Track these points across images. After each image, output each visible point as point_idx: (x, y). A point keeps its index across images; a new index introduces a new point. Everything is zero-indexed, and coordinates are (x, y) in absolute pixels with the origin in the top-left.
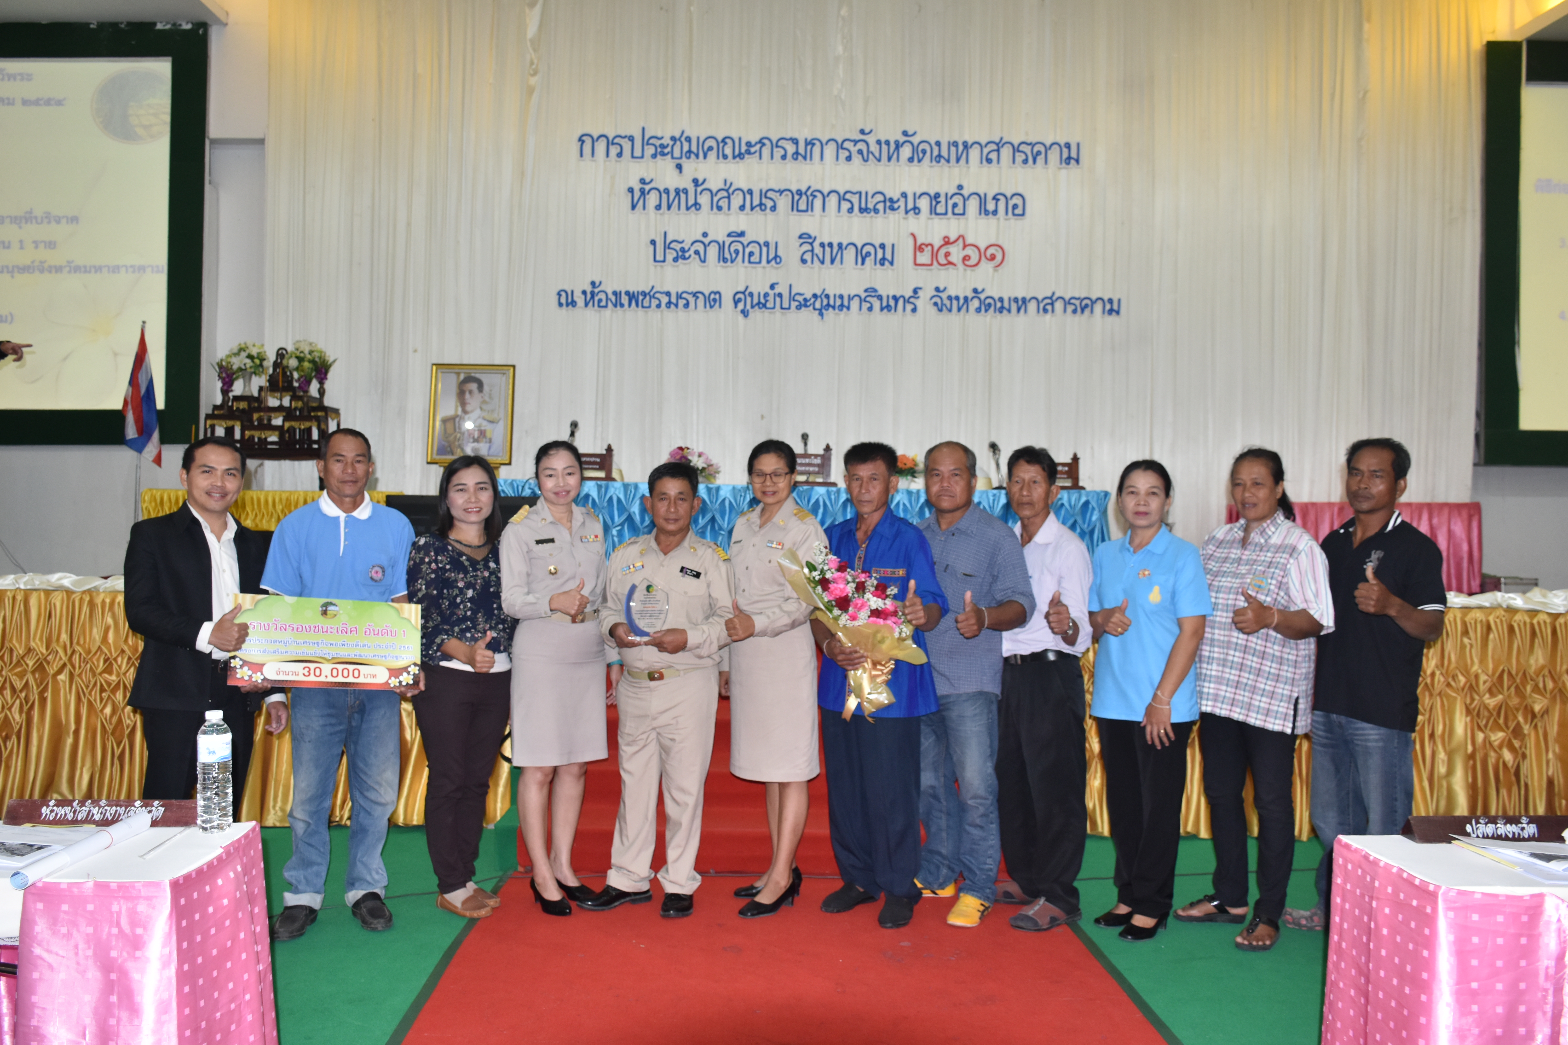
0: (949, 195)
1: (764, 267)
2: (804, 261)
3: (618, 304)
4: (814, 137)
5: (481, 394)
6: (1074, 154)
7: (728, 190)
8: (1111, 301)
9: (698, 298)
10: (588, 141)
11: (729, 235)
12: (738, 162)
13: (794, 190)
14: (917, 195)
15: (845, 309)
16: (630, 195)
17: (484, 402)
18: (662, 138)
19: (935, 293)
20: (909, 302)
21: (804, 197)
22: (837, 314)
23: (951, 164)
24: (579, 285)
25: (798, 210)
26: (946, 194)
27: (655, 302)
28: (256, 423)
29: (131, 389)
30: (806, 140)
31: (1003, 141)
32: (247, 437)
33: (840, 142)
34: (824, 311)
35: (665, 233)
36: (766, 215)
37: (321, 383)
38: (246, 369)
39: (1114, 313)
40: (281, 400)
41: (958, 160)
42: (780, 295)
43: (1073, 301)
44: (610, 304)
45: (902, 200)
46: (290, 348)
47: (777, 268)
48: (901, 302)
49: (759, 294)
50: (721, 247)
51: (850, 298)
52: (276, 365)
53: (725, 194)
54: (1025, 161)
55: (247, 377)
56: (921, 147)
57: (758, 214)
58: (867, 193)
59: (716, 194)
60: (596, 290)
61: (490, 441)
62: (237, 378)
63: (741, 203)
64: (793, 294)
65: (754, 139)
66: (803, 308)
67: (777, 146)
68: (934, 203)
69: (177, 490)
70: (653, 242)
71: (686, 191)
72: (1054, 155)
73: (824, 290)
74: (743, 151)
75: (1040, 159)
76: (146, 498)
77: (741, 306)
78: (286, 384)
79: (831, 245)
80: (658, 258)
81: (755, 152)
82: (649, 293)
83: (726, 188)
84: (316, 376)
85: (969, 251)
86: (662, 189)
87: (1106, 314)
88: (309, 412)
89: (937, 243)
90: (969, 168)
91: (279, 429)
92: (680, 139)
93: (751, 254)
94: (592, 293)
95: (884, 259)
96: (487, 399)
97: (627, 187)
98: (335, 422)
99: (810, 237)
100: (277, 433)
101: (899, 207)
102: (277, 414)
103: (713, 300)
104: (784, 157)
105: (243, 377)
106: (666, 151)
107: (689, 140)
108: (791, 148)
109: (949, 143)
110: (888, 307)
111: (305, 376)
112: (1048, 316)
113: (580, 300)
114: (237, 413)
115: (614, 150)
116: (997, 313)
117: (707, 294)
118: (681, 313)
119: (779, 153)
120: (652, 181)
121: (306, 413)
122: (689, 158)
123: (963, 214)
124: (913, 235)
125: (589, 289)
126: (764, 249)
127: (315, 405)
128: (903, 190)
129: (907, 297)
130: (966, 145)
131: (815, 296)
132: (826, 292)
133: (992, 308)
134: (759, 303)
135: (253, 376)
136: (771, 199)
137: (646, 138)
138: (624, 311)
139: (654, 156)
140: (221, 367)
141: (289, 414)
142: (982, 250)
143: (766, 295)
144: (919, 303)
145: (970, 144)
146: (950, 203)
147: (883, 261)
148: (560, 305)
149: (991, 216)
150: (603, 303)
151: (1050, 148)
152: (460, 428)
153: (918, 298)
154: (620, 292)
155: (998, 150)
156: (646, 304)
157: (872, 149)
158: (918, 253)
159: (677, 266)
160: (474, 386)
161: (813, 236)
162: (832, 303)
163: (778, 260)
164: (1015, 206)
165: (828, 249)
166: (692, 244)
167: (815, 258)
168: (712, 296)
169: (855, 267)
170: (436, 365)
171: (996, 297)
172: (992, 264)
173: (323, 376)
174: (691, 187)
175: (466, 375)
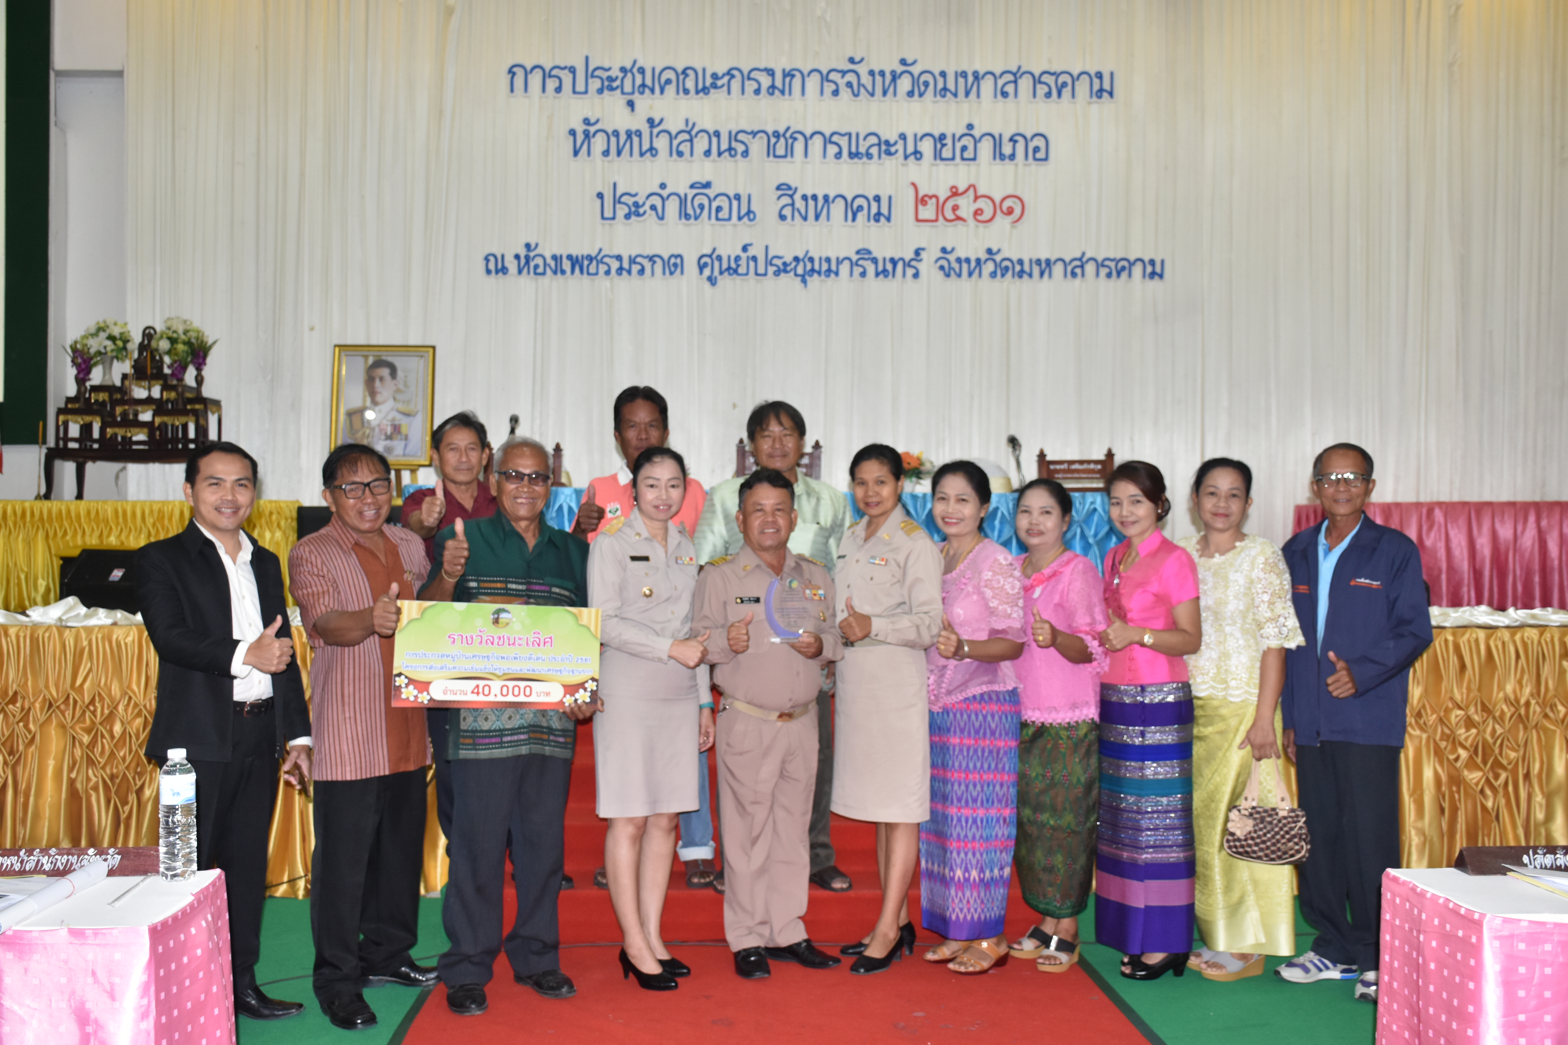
0: (957, 137)
1: (735, 225)
2: (782, 217)
3: (558, 270)
4: (793, 67)
5: (395, 382)
6: (1106, 86)
7: (690, 132)
8: (1152, 262)
9: (655, 262)
10: (520, 73)
11: (692, 186)
12: (701, 98)
13: (770, 132)
14: (919, 137)
15: (833, 275)
16: (571, 138)
17: (398, 391)
18: (609, 69)
19: (941, 255)
20: (909, 266)
21: (782, 140)
22: (823, 281)
23: (959, 99)
24: (511, 247)
25: (775, 156)
26: (954, 136)
27: (603, 268)
28: (119, 419)
30: (784, 70)
31: (1022, 70)
32: (108, 436)
33: (825, 72)
34: (807, 277)
35: (615, 185)
36: (736, 161)
37: (199, 369)
38: (106, 353)
39: (1156, 277)
40: (150, 390)
41: (967, 94)
42: (754, 258)
43: (1107, 263)
44: (548, 270)
45: (901, 142)
46: (159, 327)
47: (750, 226)
48: (900, 266)
49: (729, 257)
50: (683, 201)
51: (839, 262)
52: (142, 347)
53: (687, 137)
54: (1048, 95)
55: (108, 362)
56: (922, 79)
57: (726, 163)
58: (857, 135)
59: (676, 137)
60: (532, 254)
61: (406, 438)
62: (96, 364)
63: (706, 147)
64: (770, 257)
65: (721, 70)
66: (782, 275)
67: (749, 79)
68: (939, 146)
69: (23, 501)
70: (600, 196)
71: (639, 134)
72: (1083, 87)
73: (807, 252)
74: (708, 84)
75: (1066, 92)
77: (707, 272)
78: (155, 371)
79: (815, 197)
80: (606, 215)
81: (723, 86)
82: (596, 257)
83: (688, 129)
84: (192, 362)
85: (982, 203)
86: (610, 131)
87: (1147, 278)
88: (185, 406)
89: (943, 194)
90: (980, 103)
91: (149, 425)
92: (631, 70)
93: (719, 209)
94: (527, 258)
95: (879, 214)
96: (401, 387)
97: (568, 129)
98: (216, 416)
99: (789, 188)
100: (146, 430)
101: (897, 151)
102: (146, 407)
103: (673, 265)
104: (757, 92)
105: (103, 363)
106: (615, 84)
107: (642, 71)
108: (766, 81)
109: (956, 73)
110: (885, 272)
111: (180, 361)
112: (1078, 281)
113: (512, 265)
114: (95, 407)
115: (551, 84)
116: (1016, 278)
117: (666, 258)
118: (635, 282)
119: (751, 86)
120: (598, 121)
121: (180, 406)
122: (642, 93)
123: (974, 159)
124: (914, 184)
125: (523, 252)
126: (735, 203)
127: (189, 395)
128: (901, 131)
129: (907, 260)
130: (977, 76)
131: (796, 259)
132: (810, 255)
133: (1010, 272)
134: (729, 268)
135: (115, 361)
136: (742, 142)
137: (591, 68)
138: (566, 279)
139: (600, 91)
140: (75, 350)
141: (160, 407)
142: (998, 201)
143: (738, 258)
144: (921, 267)
145: (981, 74)
146: (959, 146)
147: (878, 217)
148: (488, 272)
149: (1007, 161)
150: (540, 270)
151: (1078, 78)
152: (369, 422)
153: (921, 260)
154: (561, 257)
155: (1015, 82)
156: (592, 269)
157: (863, 81)
158: (920, 207)
159: (630, 224)
160: (385, 372)
161: (793, 186)
162: (817, 267)
163: (752, 216)
164: (1036, 149)
165: (811, 203)
166: (648, 197)
167: (796, 214)
168: (673, 260)
169: (844, 223)
170: (339, 346)
171: (1015, 259)
172: (1010, 219)
173: (201, 361)
174: (645, 129)
175: (376, 358)
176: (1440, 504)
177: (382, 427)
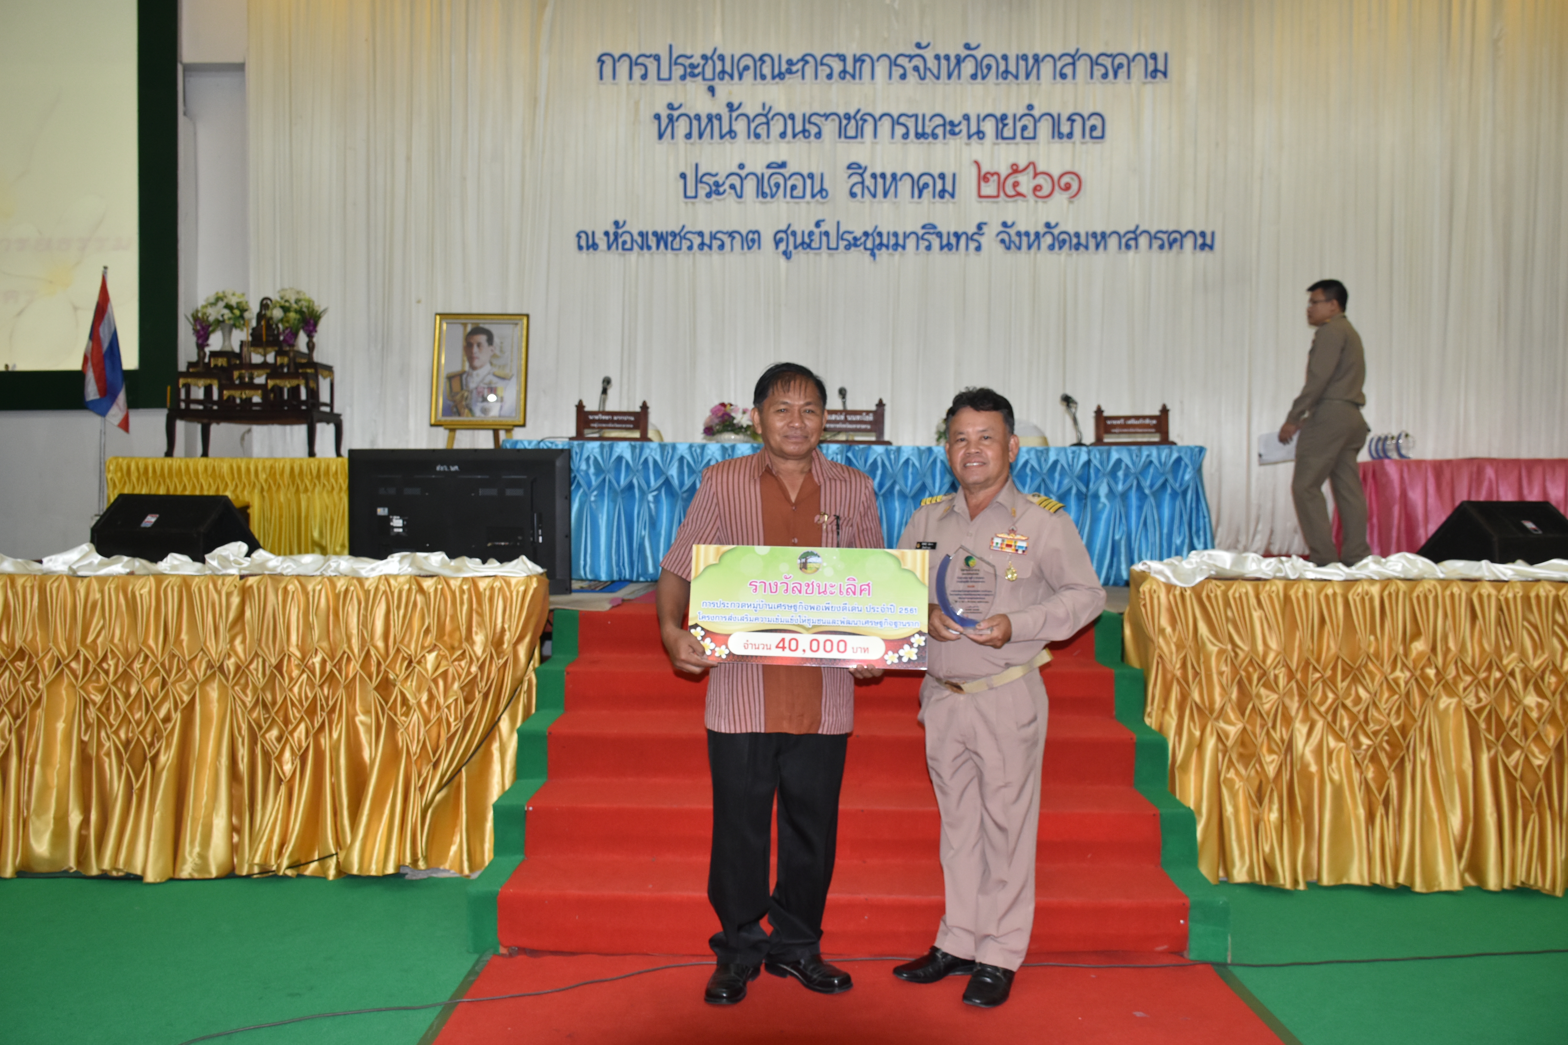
0: (1018, 117)
1: (808, 203)
2: (853, 195)
3: (645, 246)
4: (864, 52)
5: (491, 348)
6: (1161, 67)
7: (767, 115)
8: (1203, 234)
9: (734, 238)
10: (608, 61)
11: (769, 167)
12: (777, 83)
13: (842, 114)
14: (982, 117)
15: (900, 249)
16: (656, 122)
18: (691, 57)
19: (1002, 229)
20: (972, 239)
21: (853, 122)
22: (891, 254)
23: (1019, 81)
24: (601, 225)
25: (846, 137)
26: (1015, 116)
27: (686, 244)
28: (237, 382)
29: (91, 344)
30: (855, 56)
31: (1080, 53)
32: (225, 398)
33: (893, 57)
34: (876, 251)
35: (697, 165)
36: (809, 143)
37: (310, 336)
38: (223, 321)
39: (1207, 249)
40: (265, 356)
41: (1028, 76)
42: (827, 234)
43: (1159, 235)
44: (635, 247)
45: (965, 123)
46: (275, 297)
47: (823, 203)
48: (963, 240)
49: (803, 233)
50: (760, 180)
52: (260, 317)
53: (764, 120)
54: (1105, 76)
55: (227, 330)
56: (985, 62)
57: (800, 144)
58: (924, 116)
59: (753, 120)
60: (620, 231)
61: (502, 400)
62: (213, 331)
63: (782, 129)
64: (841, 232)
65: (796, 56)
66: (853, 249)
67: (822, 64)
68: (1000, 126)
69: (146, 458)
70: (683, 176)
71: (719, 117)
72: (1138, 69)
73: (876, 227)
74: (783, 69)
75: (1122, 73)
76: (111, 468)
77: (782, 247)
78: (271, 339)
79: (883, 176)
80: (689, 194)
81: (797, 71)
82: (679, 234)
83: (765, 112)
84: (303, 328)
85: (1040, 180)
86: (692, 115)
87: (1197, 250)
88: (297, 369)
89: (1004, 171)
90: (1040, 84)
91: (263, 387)
93: (794, 187)
94: (616, 235)
95: (943, 191)
96: (497, 352)
97: (653, 114)
98: (328, 381)
99: (860, 167)
100: (260, 392)
101: (960, 131)
102: (260, 372)
103: (751, 240)
104: (830, 76)
105: (221, 330)
106: (696, 71)
107: (722, 58)
108: (837, 66)
109: (1017, 56)
110: (949, 245)
111: (291, 328)
112: (1131, 253)
113: (602, 242)
114: (214, 371)
115: (638, 72)
116: (1073, 250)
117: (744, 234)
118: (716, 257)
119: (824, 71)
120: (681, 106)
121: (293, 370)
122: (722, 79)
123: (1034, 138)
124: (976, 163)
125: (611, 230)
127: (304, 361)
128: (965, 111)
129: (970, 233)
130: (1036, 59)
131: (866, 234)
132: (878, 230)
133: (1067, 245)
134: (803, 243)
135: (233, 329)
136: (815, 124)
137: (674, 56)
138: (652, 254)
139: (683, 78)
140: (196, 319)
141: (274, 371)
142: (1056, 178)
143: (811, 234)
144: (983, 240)
145: (1041, 56)
146: (1019, 125)
147: (942, 193)
148: (580, 248)
149: (1065, 139)
150: (628, 246)
151: (1133, 60)
152: (467, 385)
153: (983, 234)
154: (647, 233)
155: (1074, 64)
156: (676, 245)
157: (929, 65)
158: (983, 184)
159: (711, 203)
160: (482, 338)
161: (863, 165)
162: (885, 241)
163: (824, 194)
164: (1093, 128)
165: (880, 181)
166: (727, 177)
167: (866, 191)
168: (750, 236)
169: (911, 200)
170: (440, 314)
171: (1072, 232)
172: (1066, 195)
173: (311, 328)
174: (725, 112)
175: (474, 326)
176: (1491, 461)
177: (479, 390)
